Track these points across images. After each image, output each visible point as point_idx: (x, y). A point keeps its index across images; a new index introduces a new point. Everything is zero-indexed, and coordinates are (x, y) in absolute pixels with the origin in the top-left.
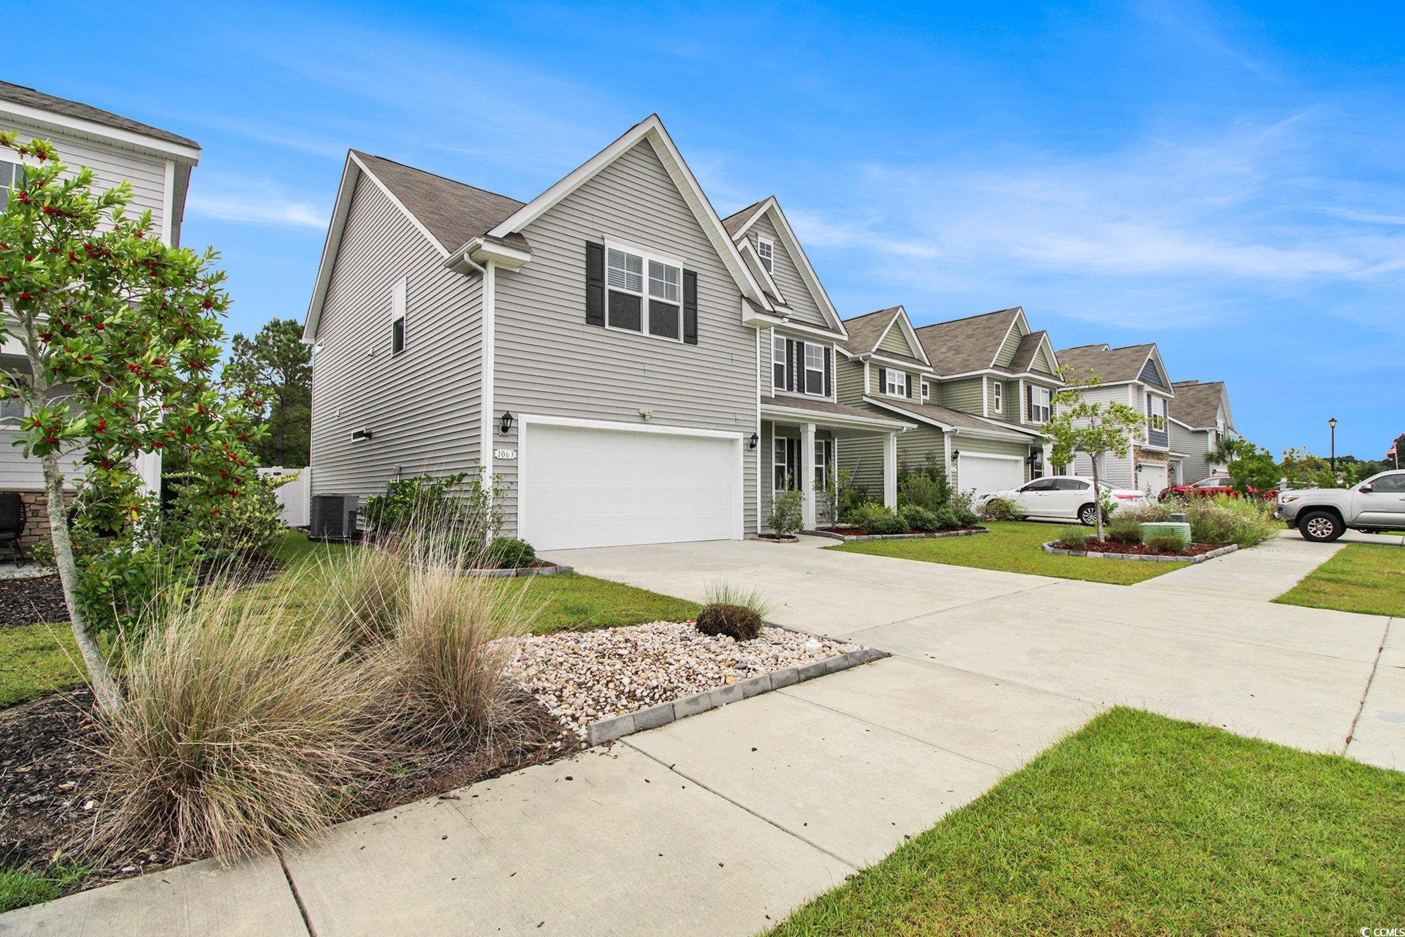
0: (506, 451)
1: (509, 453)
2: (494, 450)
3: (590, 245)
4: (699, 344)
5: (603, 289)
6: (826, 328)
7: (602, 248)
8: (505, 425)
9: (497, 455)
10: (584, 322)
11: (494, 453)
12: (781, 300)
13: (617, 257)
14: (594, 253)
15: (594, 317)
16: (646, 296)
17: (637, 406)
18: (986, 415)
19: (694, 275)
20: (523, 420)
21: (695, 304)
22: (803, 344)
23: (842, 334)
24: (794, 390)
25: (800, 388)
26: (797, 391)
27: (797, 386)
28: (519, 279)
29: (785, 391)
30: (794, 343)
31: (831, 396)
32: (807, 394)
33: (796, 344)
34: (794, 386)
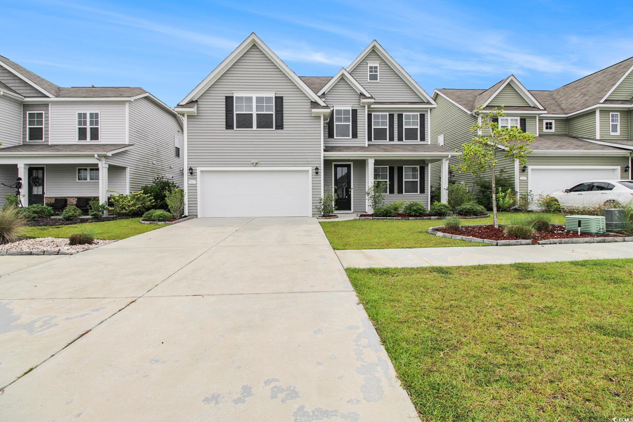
0: (192, 181)
1: (194, 182)
2: (188, 181)
3: (227, 98)
4: (284, 129)
5: (233, 114)
6: (423, 103)
7: (232, 97)
8: (192, 172)
9: (189, 183)
10: (225, 129)
11: (188, 182)
12: (368, 95)
13: (240, 99)
14: (229, 100)
15: (229, 126)
16: (254, 113)
17: (250, 160)
18: (598, 137)
19: (282, 98)
20: (199, 169)
21: (282, 111)
22: (402, 114)
23: (432, 104)
24: (395, 140)
25: (400, 139)
26: (397, 141)
27: (397, 138)
28: (197, 117)
29: (387, 142)
30: (395, 115)
31: (426, 140)
32: (405, 142)
33: (397, 115)
34: (395, 138)
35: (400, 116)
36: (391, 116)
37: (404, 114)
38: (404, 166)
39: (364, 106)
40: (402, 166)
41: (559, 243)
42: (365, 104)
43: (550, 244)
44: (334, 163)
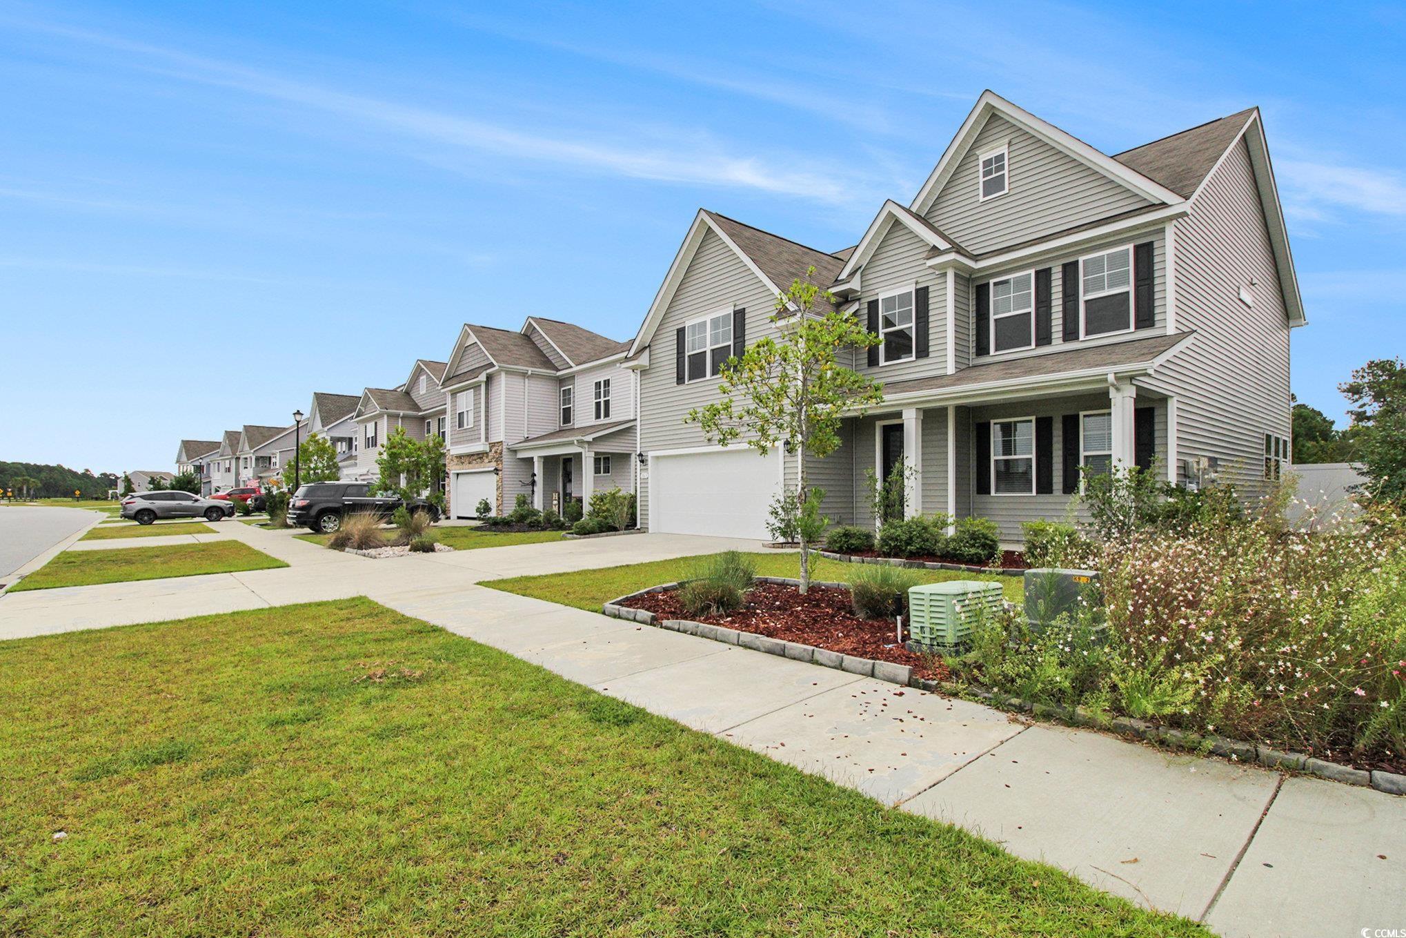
0: (644, 474)
3: (679, 331)
5: (684, 357)
6: (1140, 210)
7: (684, 329)
8: (642, 459)
9: (641, 477)
10: (675, 384)
13: (692, 329)
14: (681, 333)
15: (680, 379)
16: (708, 348)
19: (743, 311)
20: (650, 455)
21: (743, 335)
22: (1077, 262)
23: (1171, 205)
24: (1054, 342)
25: (1070, 334)
26: (1061, 341)
27: (1061, 335)
28: (650, 372)
29: (1032, 350)
30: (1053, 271)
31: (1157, 325)
32: (1085, 340)
33: (1060, 269)
34: (1054, 336)
35: (1070, 271)
36: (1043, 277)
37: (1081, 259)
38: (1082, 414)
39: (945, 275)
40: (1076, 413)
41: (691, 634)
42: (946, 268)
43: (678, 630)
44: (879, 424)
